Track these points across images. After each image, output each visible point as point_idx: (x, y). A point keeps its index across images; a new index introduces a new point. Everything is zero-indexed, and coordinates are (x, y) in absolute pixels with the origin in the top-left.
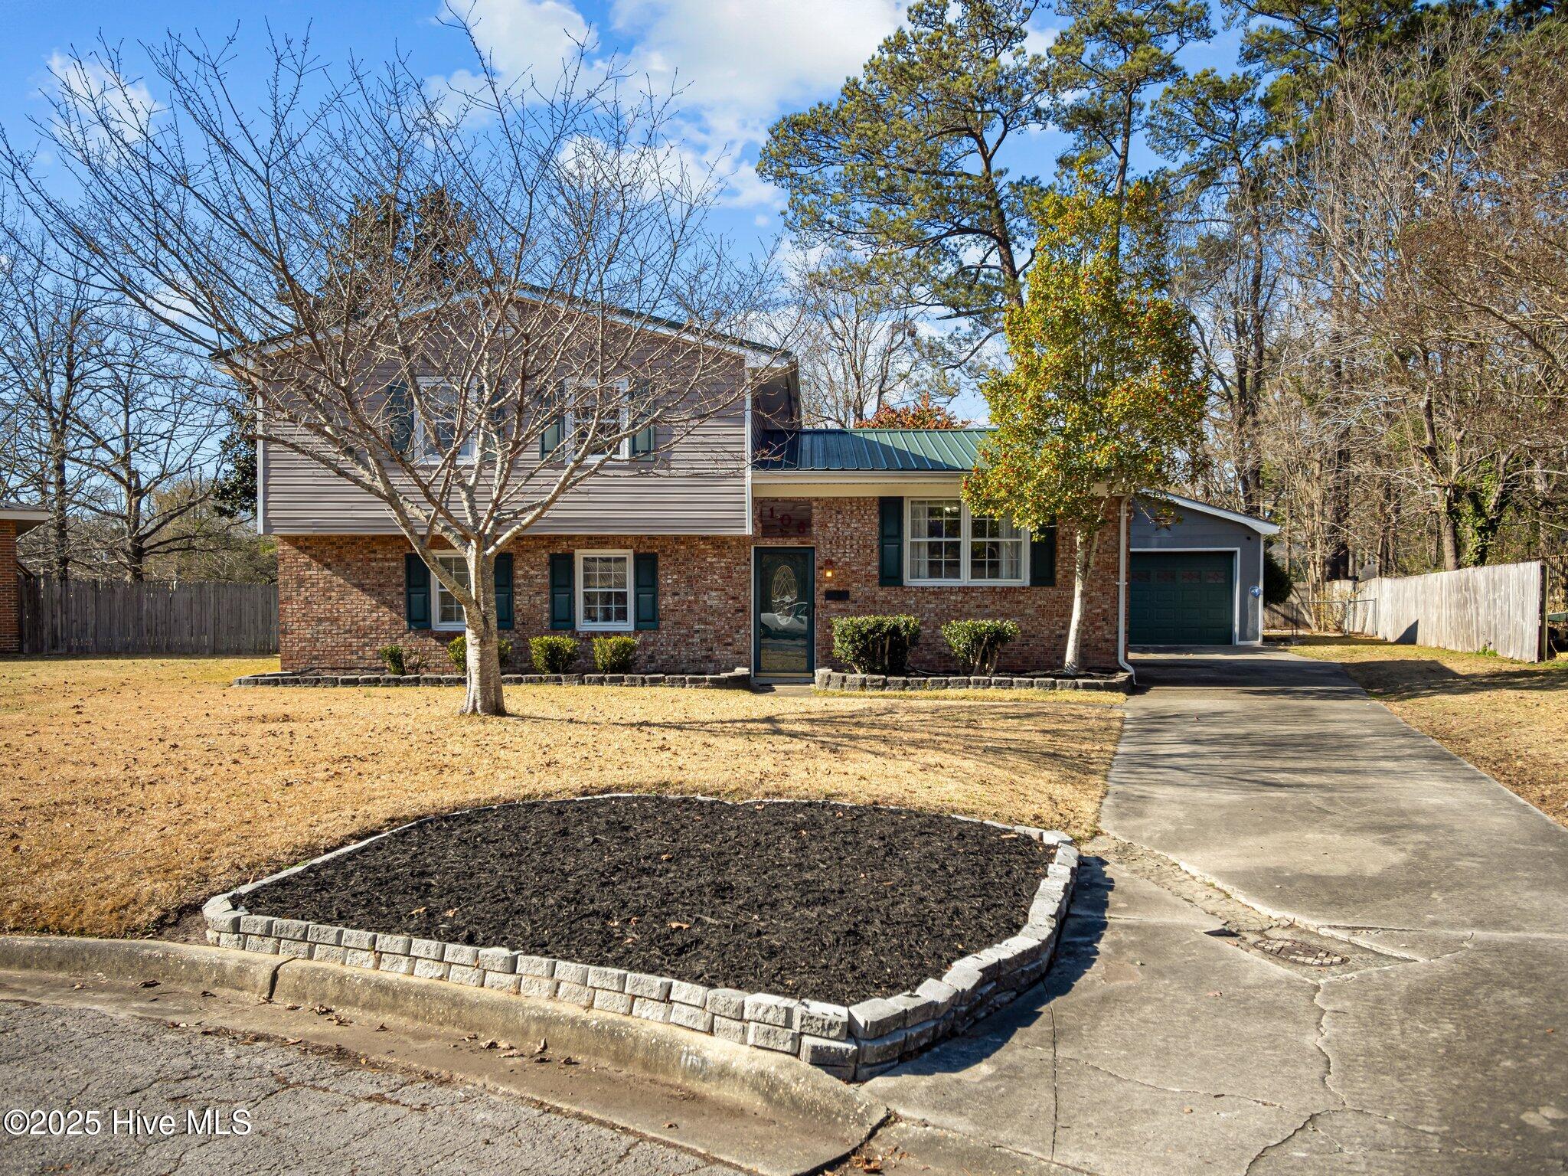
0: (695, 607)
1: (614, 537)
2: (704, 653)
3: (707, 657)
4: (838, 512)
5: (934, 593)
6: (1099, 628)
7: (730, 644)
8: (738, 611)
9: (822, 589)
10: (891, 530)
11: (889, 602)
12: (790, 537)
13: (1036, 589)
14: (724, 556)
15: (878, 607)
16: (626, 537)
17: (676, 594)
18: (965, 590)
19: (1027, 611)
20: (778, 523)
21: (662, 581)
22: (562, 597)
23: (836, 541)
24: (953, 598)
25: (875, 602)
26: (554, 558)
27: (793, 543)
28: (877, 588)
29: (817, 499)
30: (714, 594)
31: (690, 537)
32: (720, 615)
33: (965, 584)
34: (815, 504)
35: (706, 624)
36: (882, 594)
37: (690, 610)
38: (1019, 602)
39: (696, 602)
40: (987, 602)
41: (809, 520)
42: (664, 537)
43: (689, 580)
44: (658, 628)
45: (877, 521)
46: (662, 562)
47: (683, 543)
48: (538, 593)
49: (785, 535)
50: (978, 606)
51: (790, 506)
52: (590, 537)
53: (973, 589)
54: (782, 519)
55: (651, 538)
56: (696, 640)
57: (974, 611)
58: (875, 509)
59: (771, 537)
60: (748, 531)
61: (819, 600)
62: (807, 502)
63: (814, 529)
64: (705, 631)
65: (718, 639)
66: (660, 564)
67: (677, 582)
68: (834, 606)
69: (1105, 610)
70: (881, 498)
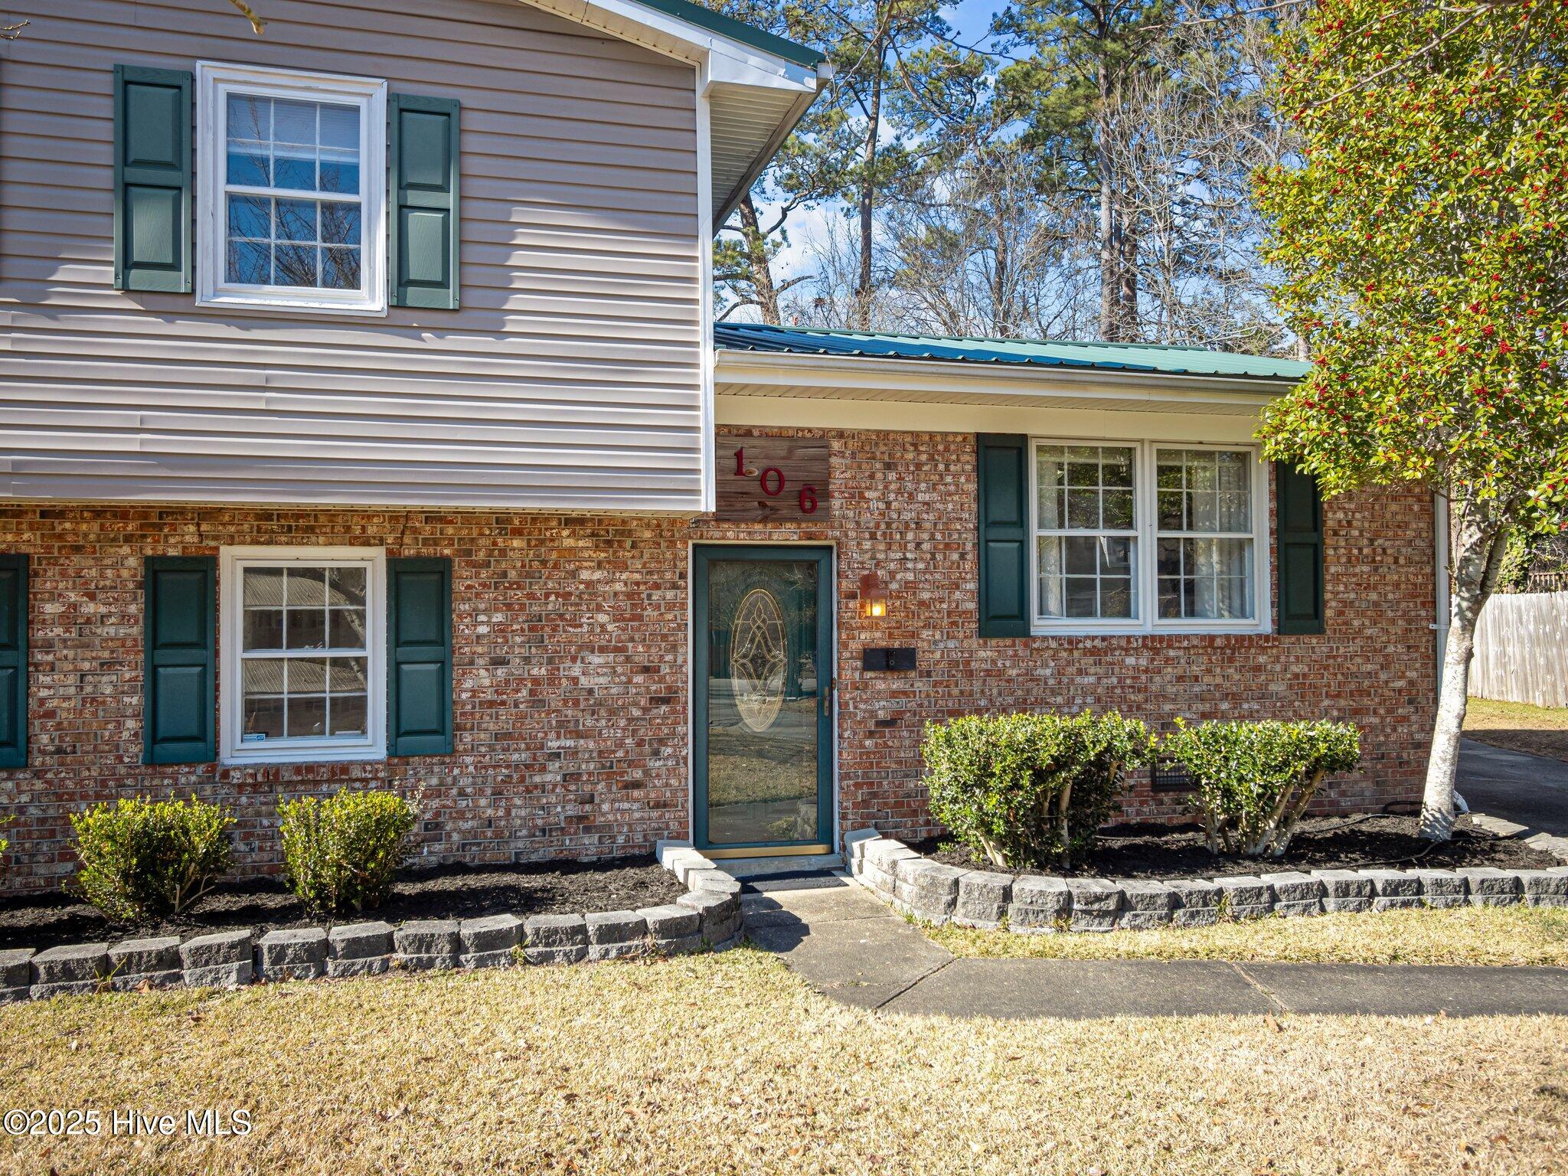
0: (552, 697)
1: (332, 514)
2: (572, 810)
3: (581, 819)
4: (888, 466)
5: (1093, 652)
6: (1405, 719)
7: (637, 785)
8: (657, 701)
9: (855, 646)
10: (1005, 509)
11: (1000, 673)
12: (781, 521)
13: (1287, 640)
14: (625, 567)
15: (977, 686)
16: (367, 515)
17: (498, 662)
18: (1153, 644)
19: (1273, 687)
20: (755, 487)
21: (463, 628)
22: (178, 677)
23: (885, 532)
24: (1130, 661)
25: (970, 674)
26: (156, 571)
27: (786, 535)
28: (974, 642)
29: (841, 434)
30: (597, 659)
31: (536, 518)
32: (612, 712)
33: (1148, 630)
34: (836, 445)
35: (579, 735)
36: (985, 653)
37: (536, 702)
38: (1258, 669)
39: (552, 680)
40: (1196, 669)
41: (826, 483)
42: (469, 517)
43: (535, 624)
44: (453, 752)
45: (972, 487)
46: (463, 580)
47: (518, 532)
48: (107, 665)
49: (770, 516)
50: (1180, 679)
51: (780, 448)
52: (265, 515)
53: (1170, 641)
54: (763, 479)
55: (432, 517)
56: (552, 776)
57: (1171, 689)
58: (969, 459)
59: (736, 522)
60: (707, 502)
61: (847, 669)
62: (821, 439)
63: (836, 503)
64: (574, 753)
65: (609, 772)
66: (459, 586)
67: (501, 630)
68: (881, 685)
69: (1411, 683)
70: (978, 435)
